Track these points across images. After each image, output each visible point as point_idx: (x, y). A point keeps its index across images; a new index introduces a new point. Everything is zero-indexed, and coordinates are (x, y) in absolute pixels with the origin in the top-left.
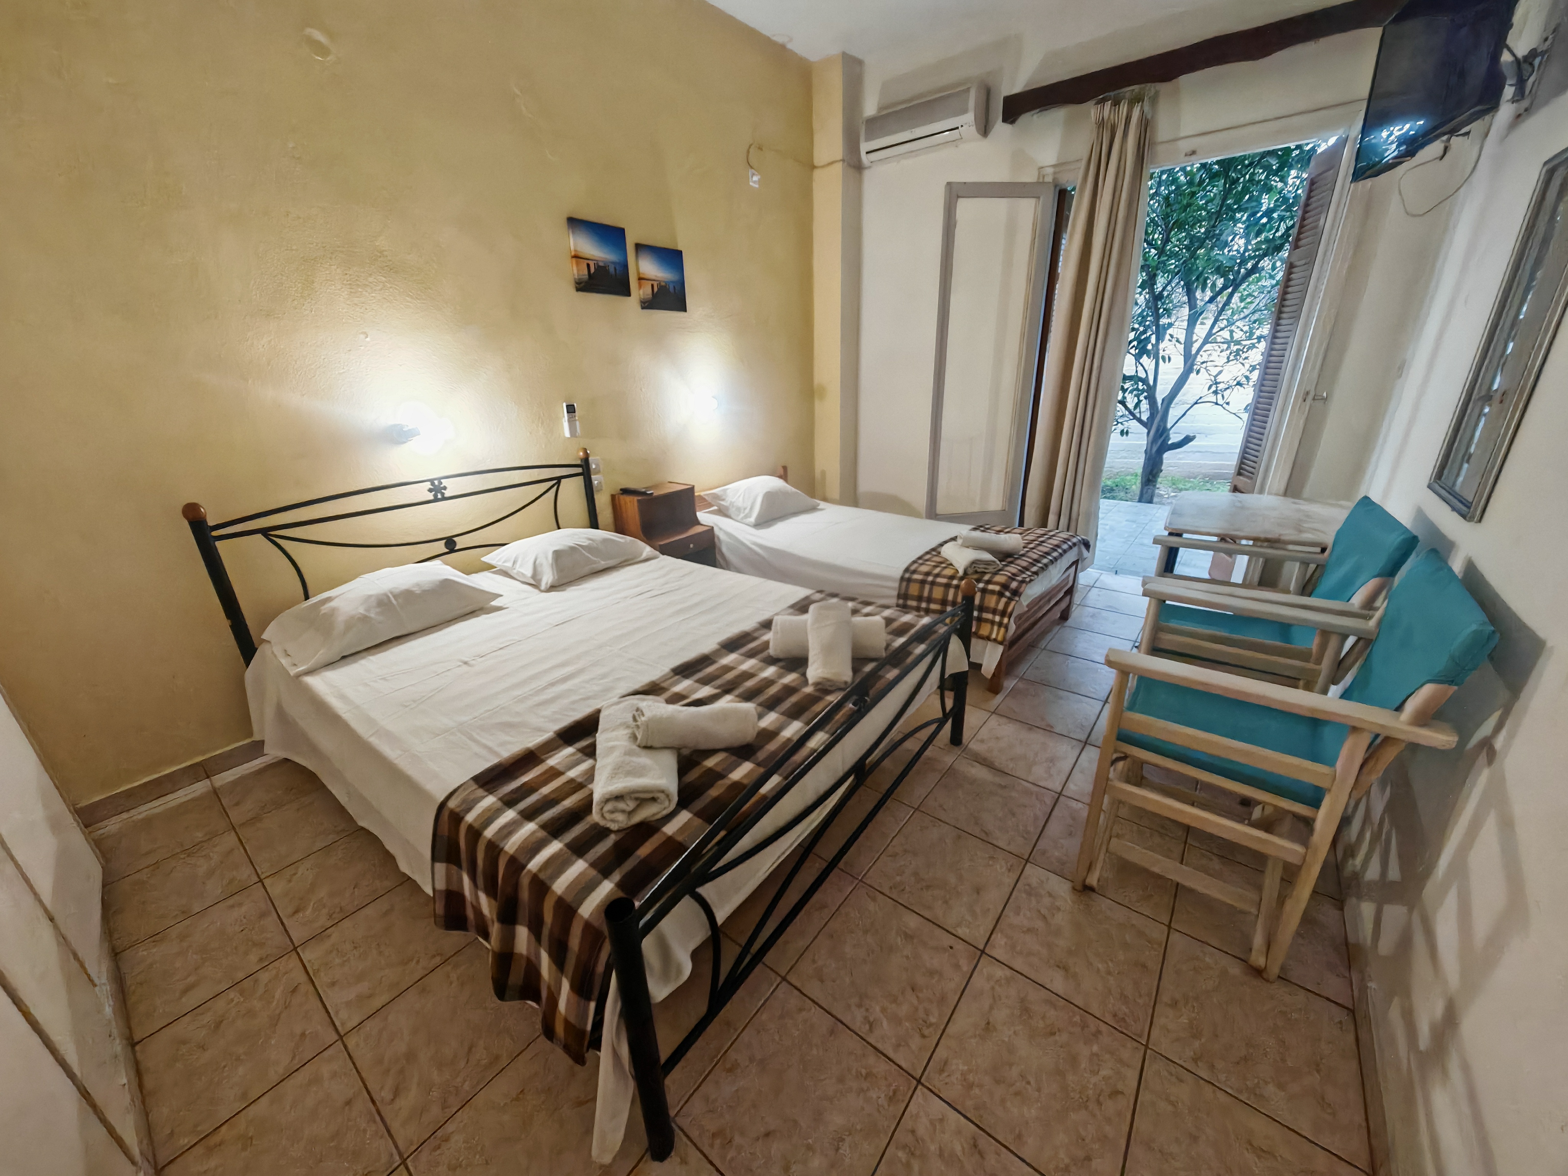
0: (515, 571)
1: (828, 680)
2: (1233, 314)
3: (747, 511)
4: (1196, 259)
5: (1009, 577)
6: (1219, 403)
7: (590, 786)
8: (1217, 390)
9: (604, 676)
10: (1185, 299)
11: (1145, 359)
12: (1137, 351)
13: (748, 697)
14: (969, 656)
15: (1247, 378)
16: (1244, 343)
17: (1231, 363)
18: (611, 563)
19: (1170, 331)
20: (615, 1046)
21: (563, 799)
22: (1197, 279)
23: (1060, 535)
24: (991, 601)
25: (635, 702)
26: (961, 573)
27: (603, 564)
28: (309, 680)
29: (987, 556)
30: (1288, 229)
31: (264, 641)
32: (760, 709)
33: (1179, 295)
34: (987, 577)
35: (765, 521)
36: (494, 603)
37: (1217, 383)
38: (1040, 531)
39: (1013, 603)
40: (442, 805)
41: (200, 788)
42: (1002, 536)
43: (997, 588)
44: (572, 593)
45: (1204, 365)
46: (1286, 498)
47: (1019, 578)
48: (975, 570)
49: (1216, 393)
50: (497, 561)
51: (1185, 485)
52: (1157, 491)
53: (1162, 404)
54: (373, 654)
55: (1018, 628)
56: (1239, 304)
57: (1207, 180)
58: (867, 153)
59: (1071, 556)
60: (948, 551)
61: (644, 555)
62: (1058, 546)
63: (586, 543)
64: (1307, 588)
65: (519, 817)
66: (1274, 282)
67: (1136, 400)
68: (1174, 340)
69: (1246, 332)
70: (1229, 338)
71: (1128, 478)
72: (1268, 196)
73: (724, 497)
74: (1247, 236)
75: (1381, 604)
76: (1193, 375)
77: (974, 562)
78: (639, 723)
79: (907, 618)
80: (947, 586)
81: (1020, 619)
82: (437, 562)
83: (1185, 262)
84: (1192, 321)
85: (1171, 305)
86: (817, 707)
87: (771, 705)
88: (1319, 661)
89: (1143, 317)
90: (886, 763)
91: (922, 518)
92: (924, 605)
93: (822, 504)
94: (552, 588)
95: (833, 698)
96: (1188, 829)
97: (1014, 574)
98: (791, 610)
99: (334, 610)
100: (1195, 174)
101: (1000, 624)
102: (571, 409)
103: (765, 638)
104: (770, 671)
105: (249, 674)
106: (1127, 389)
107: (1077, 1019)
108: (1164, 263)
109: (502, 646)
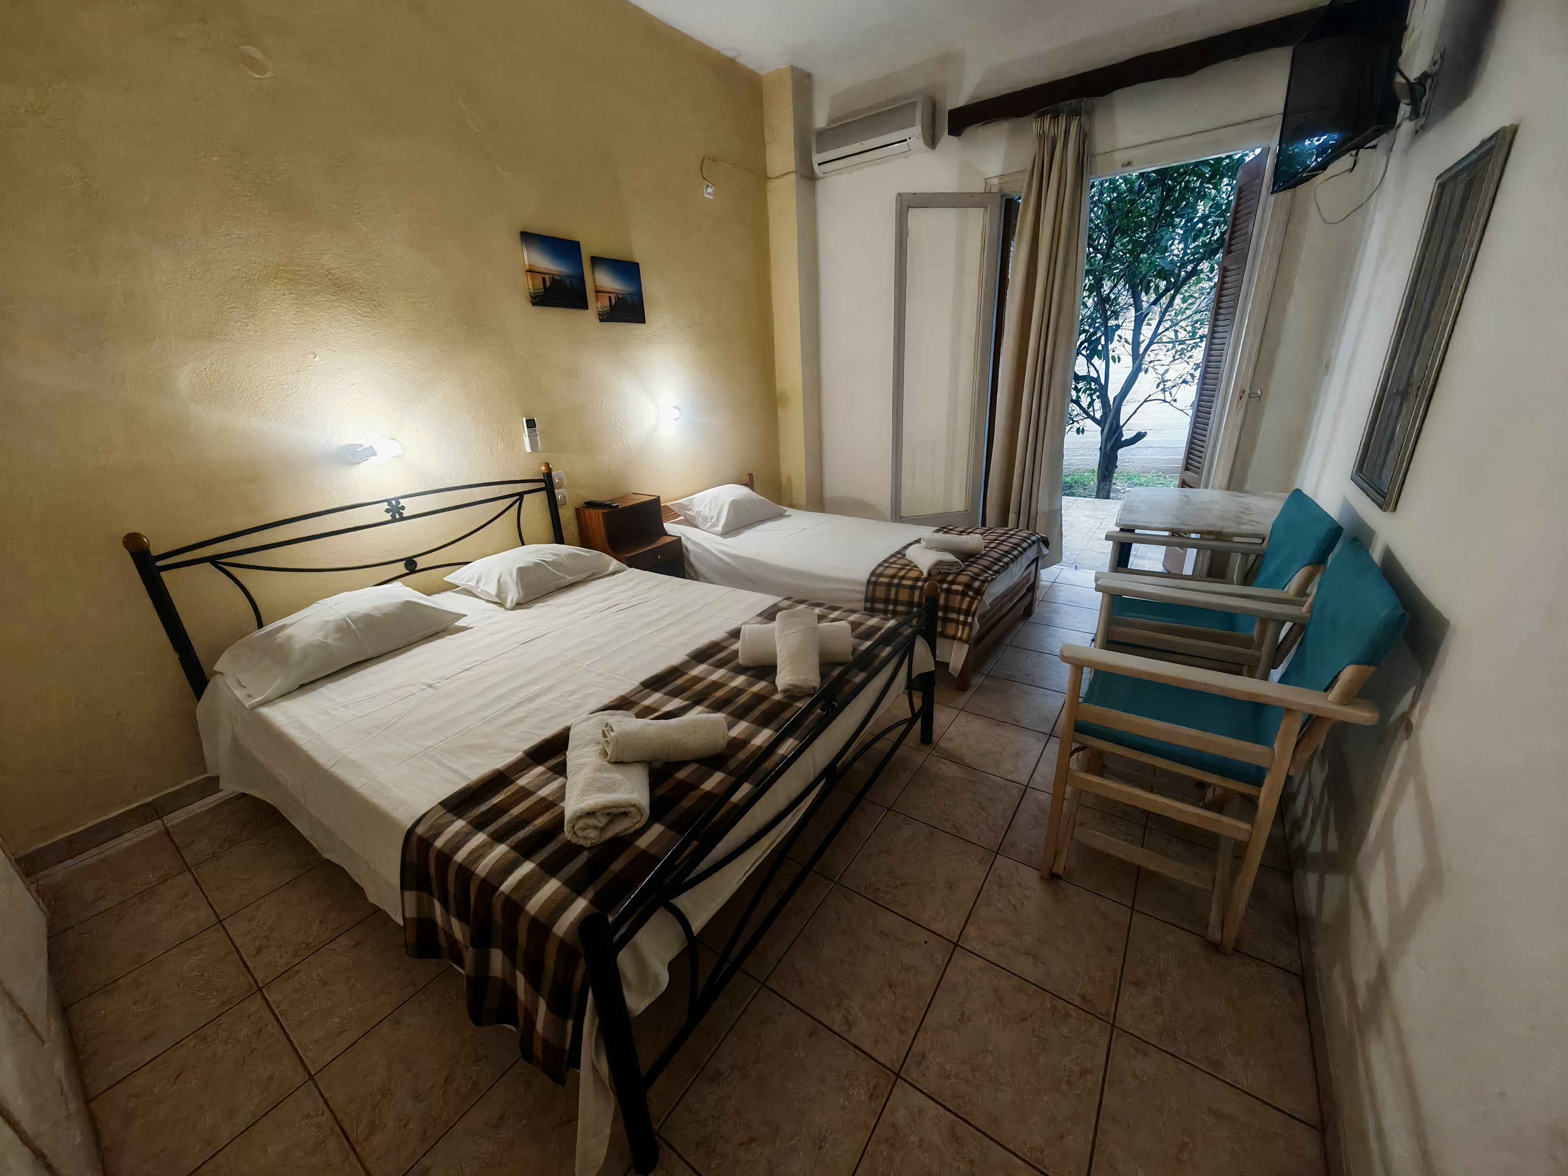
0: (479, 590)
1: (796, 687)
2: (1176, 315)
3: (713, 520)
4: (1139, 264)
5: (972, 577)
6: (1167, 400)
7: (562, 804)
8: (1164, 388)
9: (573, 693)
10: (1131, 301)
11: (1096, 360)
12: (1088, 352)
13: (717, 707)
14: (934, 656)
15: (1192, 376)
16: (1188, 342)
17: (1176, 362)
18: (578, 578)
19: (1118, 332)
20: (595, 1063)
21: (535, 819)
22: (1141, 282)
23: (1019, 533)
24: (956, 601)
25: (605, 717)
26: (925, 574)
27: (570, 579)
28: (265, 711)
29: (950, 557)
30: (1223, 234)
31: (216, 673)
32: (731, 718)
33: (1125, 298)
34: (950, 578)
35: (733, 529)
36: (459, 623)
37: (1164, 381)
38: (1000, 531)
39: (976, 602)
40: (411, 832)
41: (152, 828)
42: (964, 537)
43: (960, 588)
44: (539, 610)
45: (1152, 364)
46: (1228, 492)
47: (982, 578)
48: (939, 572)
49: (1164, 390)
50: (461, 581)
51: (1140, 480)
52: (1113, 487)
53: (1114, 403)
54: (332, 682)
55: (981, 627)
56: (1182, 305)
57: (1146, 188)
58: (819, 164)
59: (1031, 554)
60: (912, 554)
61: (611, 569)
62: (1018, 545)
63: (551, 559)
64: (1248, 578)
65: (489, 839)
66: (1212, 284)
67: (1089, 399)
68: (1123, 340)
69: (1189, 332)
70: (1174, 338)
71: (1086, 474)
72: (1203, 202)
73: (690, 507)
74: (1184, 239)
75: (1313, 590)
76: (1142, 374)
77: (939, 564)
78: (608, 739)
79: (873, 621)
80: (913, 588)
81: (984, 617)
82: (397, 584)
83: (1129, 266)
84: (1139, 321)
85: (1118, 307)
86: (787, 714)
87: (740, 715)
88: (1259, 647)
89: (1093, 319)
90: (858, 765)
91: (886, 520)
92: (891, 607)
93: (789, 511)
94: (519, 605)
95: (801, 705)
96: (1147, 814)
97: (976, 574)
98: (760, 619)
99: (290, 638)
100: (1134, 182)
101: (965, 623)
102: (531, 424)
103: (734, 647)
104: (740, 680)
105: (202, 708)
106: (1081, 388)
107: (1048, 1003)
108: (1109, 267)
109: (467, 667)
